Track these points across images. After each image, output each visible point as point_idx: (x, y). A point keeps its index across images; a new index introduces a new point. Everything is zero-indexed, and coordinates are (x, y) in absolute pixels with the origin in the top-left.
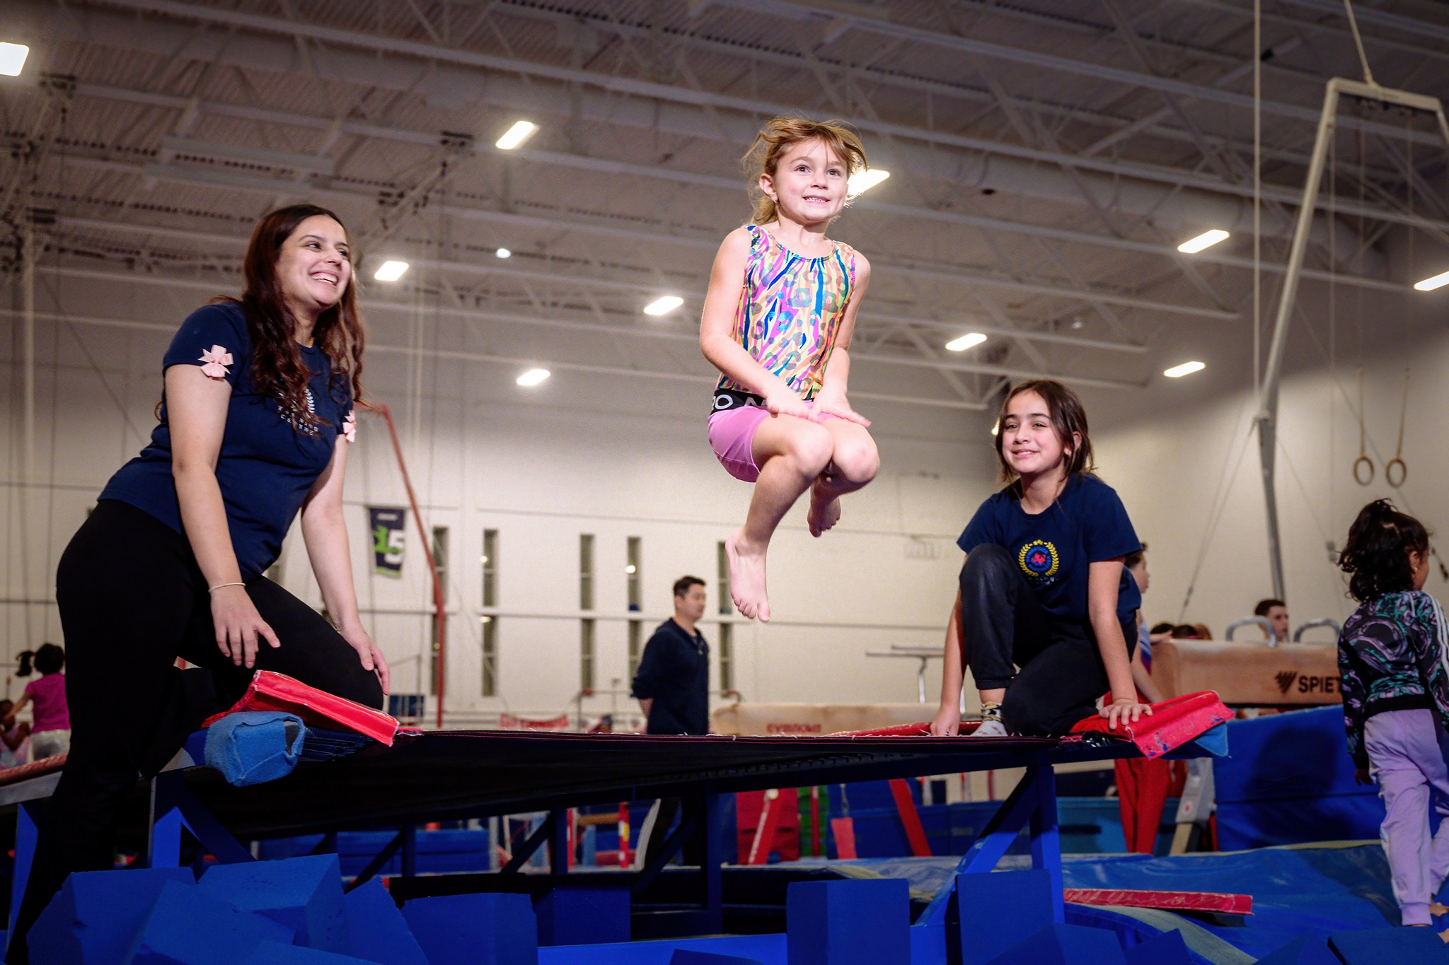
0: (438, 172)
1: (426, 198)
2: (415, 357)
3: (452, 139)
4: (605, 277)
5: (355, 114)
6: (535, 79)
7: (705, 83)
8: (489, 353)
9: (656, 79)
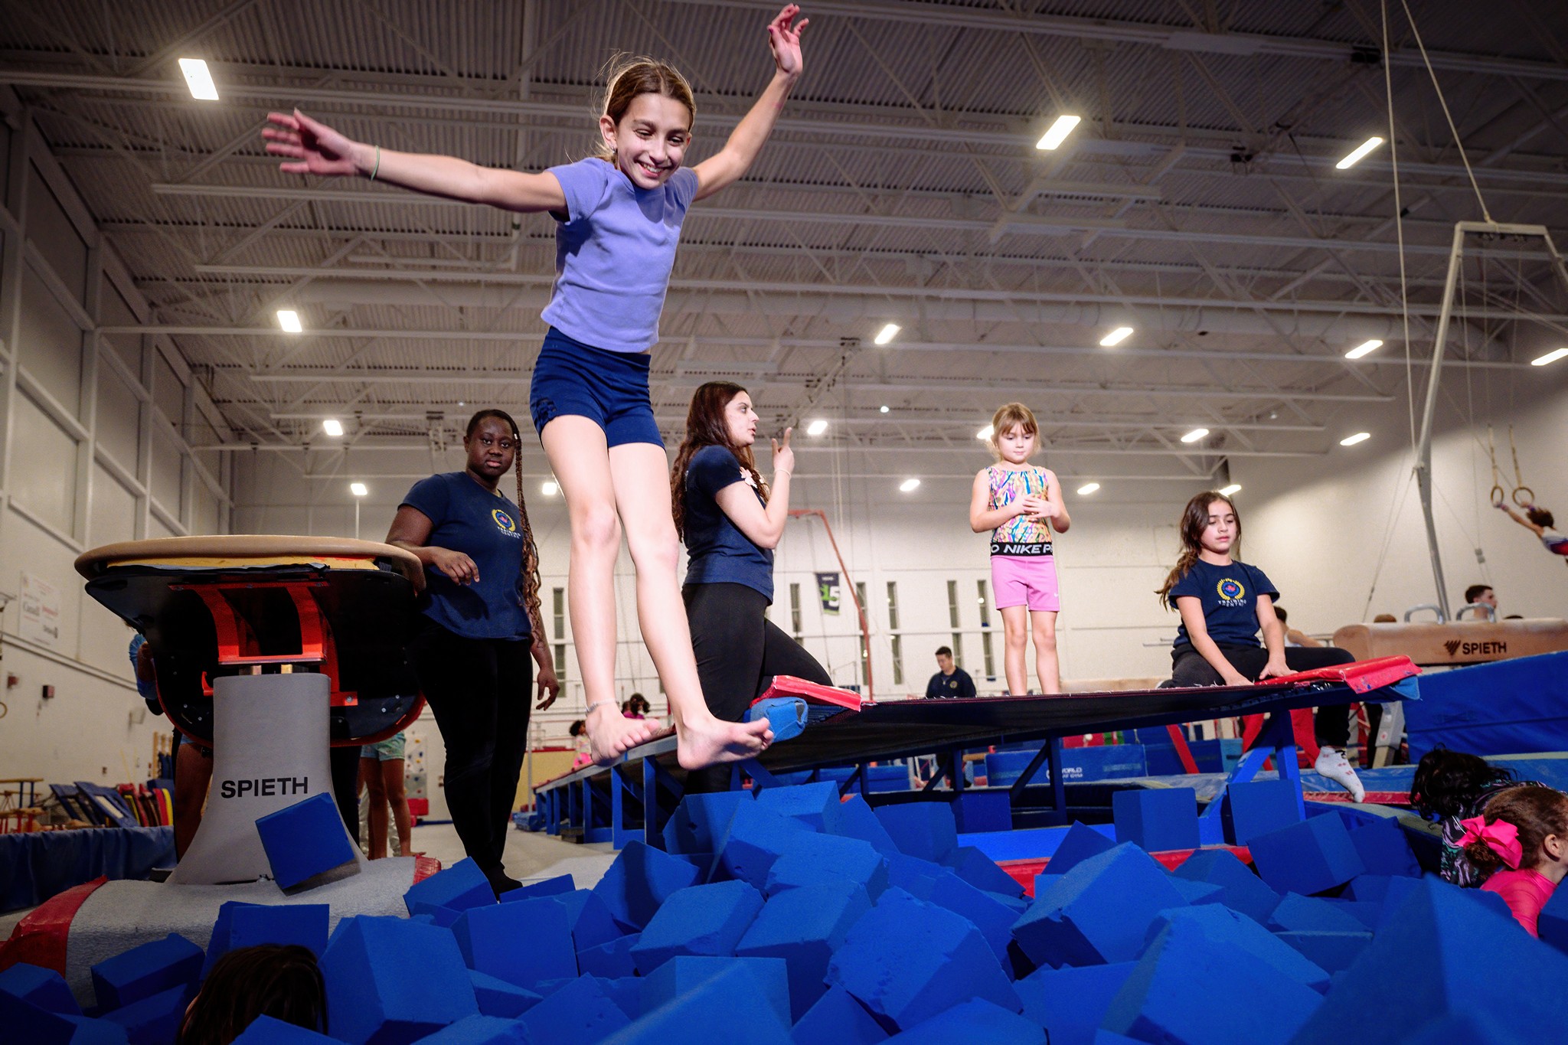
0: (839, 364)
1: (834, 380)
2: (837, 479)
3: (847, 341)
4: (950, 418)
5: (787, 333)
6: (895, 297)
7: (1005, 286)
8: (881, 472)
9: (972, 286)
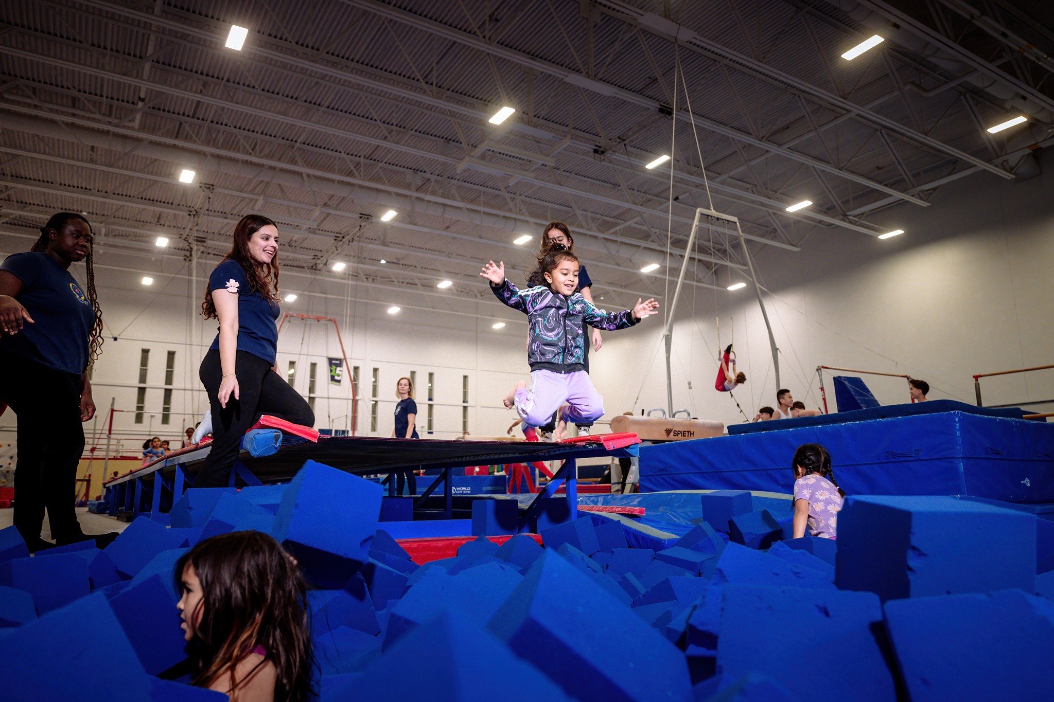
0: (358, 229)
1: (353, 239)
2: (347, 300)
3: (364, 216)
4: (422, 273)
5: (325, 205)
6: (396, 194)
7: (463, 199)
8: (377, 300)
9: (443, 196)
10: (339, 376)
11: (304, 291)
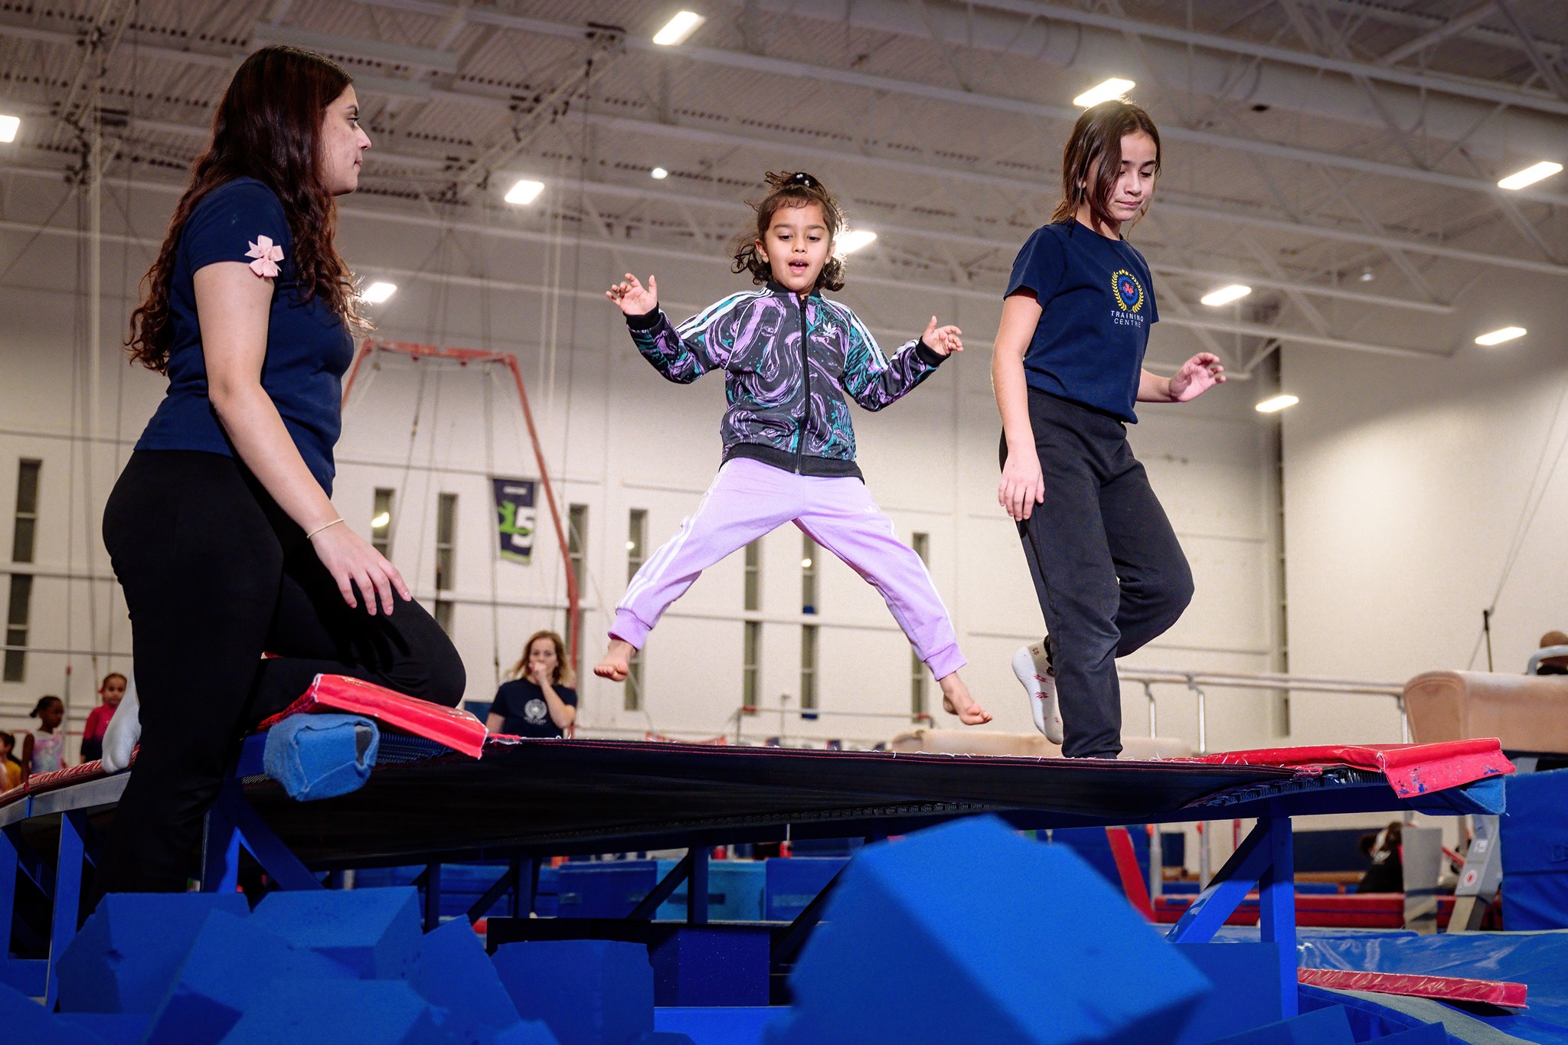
0: (581, 72)
1: (567, 103)
3: (599, 32)
10: (524, 533)
11: (421, 269)
